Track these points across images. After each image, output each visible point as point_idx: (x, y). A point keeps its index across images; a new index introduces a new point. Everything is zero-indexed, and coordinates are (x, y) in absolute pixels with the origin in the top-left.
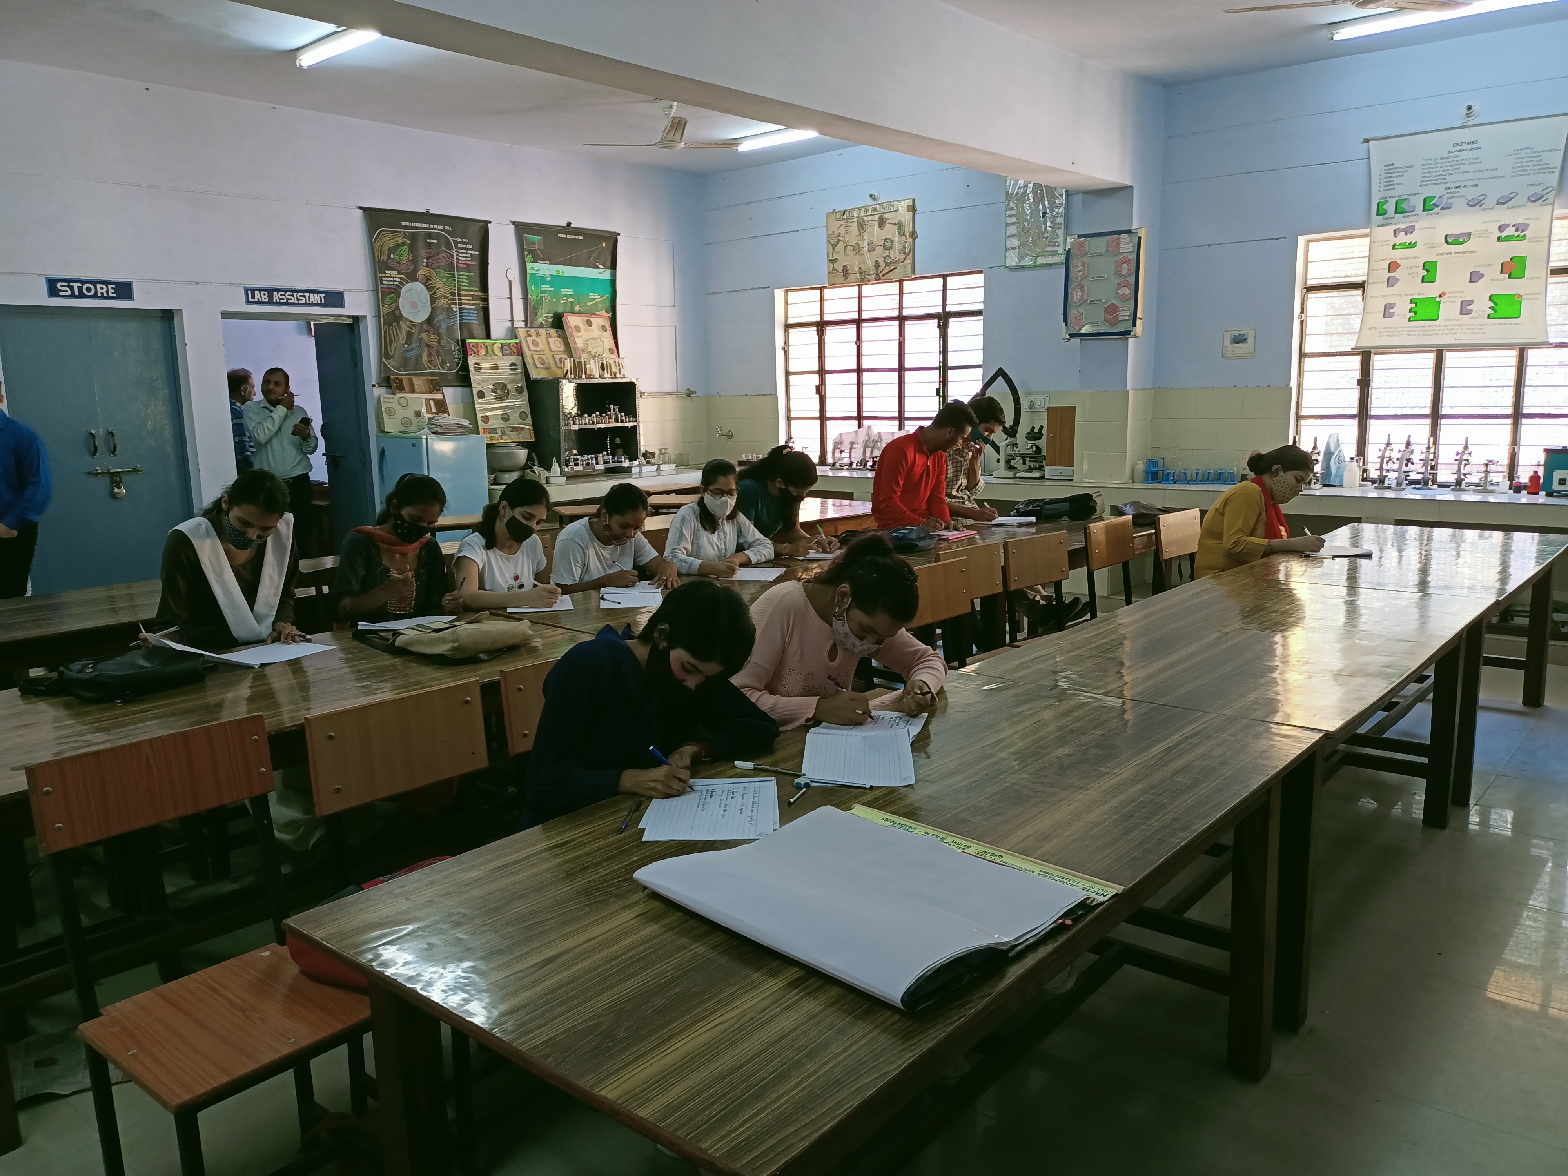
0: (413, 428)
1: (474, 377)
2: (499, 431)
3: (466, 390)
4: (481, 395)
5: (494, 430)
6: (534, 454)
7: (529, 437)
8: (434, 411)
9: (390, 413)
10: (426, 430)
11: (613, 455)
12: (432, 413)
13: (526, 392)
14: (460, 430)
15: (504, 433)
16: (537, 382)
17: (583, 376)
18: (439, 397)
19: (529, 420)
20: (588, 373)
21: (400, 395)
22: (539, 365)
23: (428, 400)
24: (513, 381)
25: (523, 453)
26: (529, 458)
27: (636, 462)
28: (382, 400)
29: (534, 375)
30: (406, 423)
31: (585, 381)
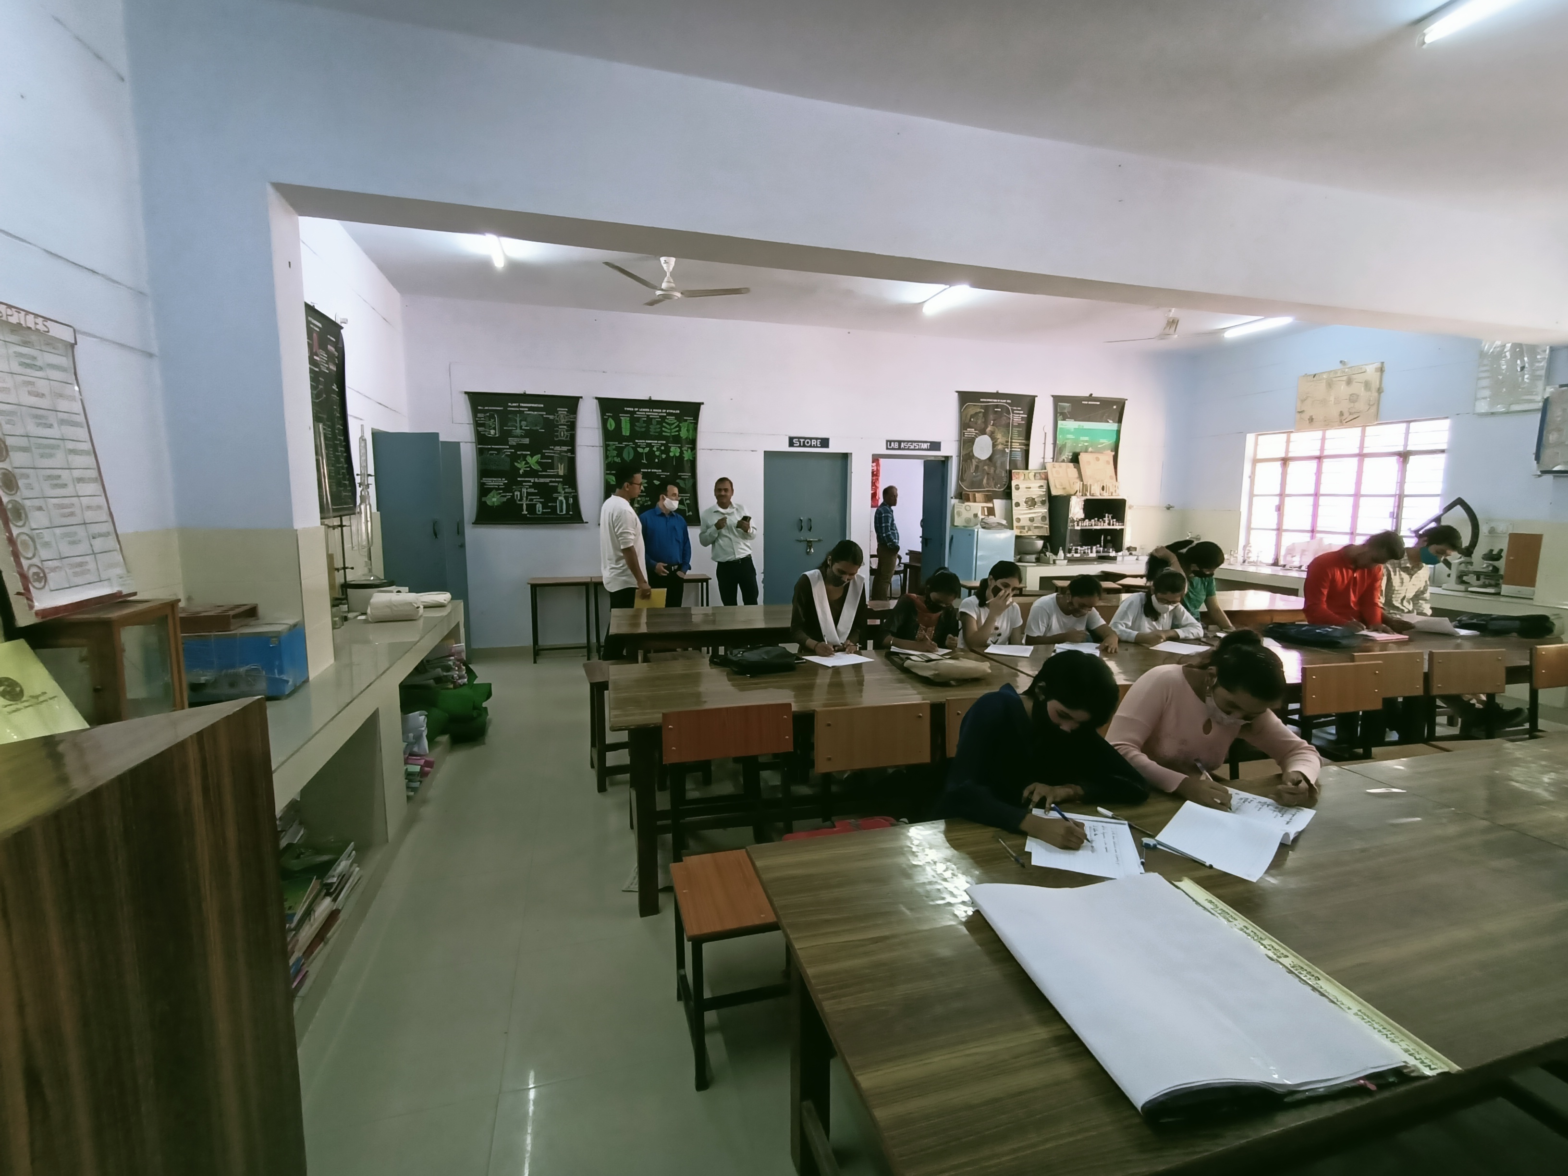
0: (971, 524)
1: (1015, 493)
2: (1026, 528)
3: (1009, 501)
4: (1018, 505)
5: (1023, 527)
6: (1048, 544)
7: (1046, 533)
8: (986, 514)
9: (959, 514)
10: (979, 526)
11: (1105, 547)
12: (985, 515)
13: (1047, 504)
14: (1000, 526)
15: (1029, 530)
16: (1056, 497)
17: (1088, 494)
18: (990, 505)
19: (1047, 521)
20: (1092, 492)
21: (967, 504)
22: (1058, 486)
23: (983, 508)
24: (1041, 496)
25: (1040, 543)
26: (1044, 546)
27: (1120, 554)
28: (955, 506)
29: (1054, 492)
30: (968, 521)
31: (1089, 497)
